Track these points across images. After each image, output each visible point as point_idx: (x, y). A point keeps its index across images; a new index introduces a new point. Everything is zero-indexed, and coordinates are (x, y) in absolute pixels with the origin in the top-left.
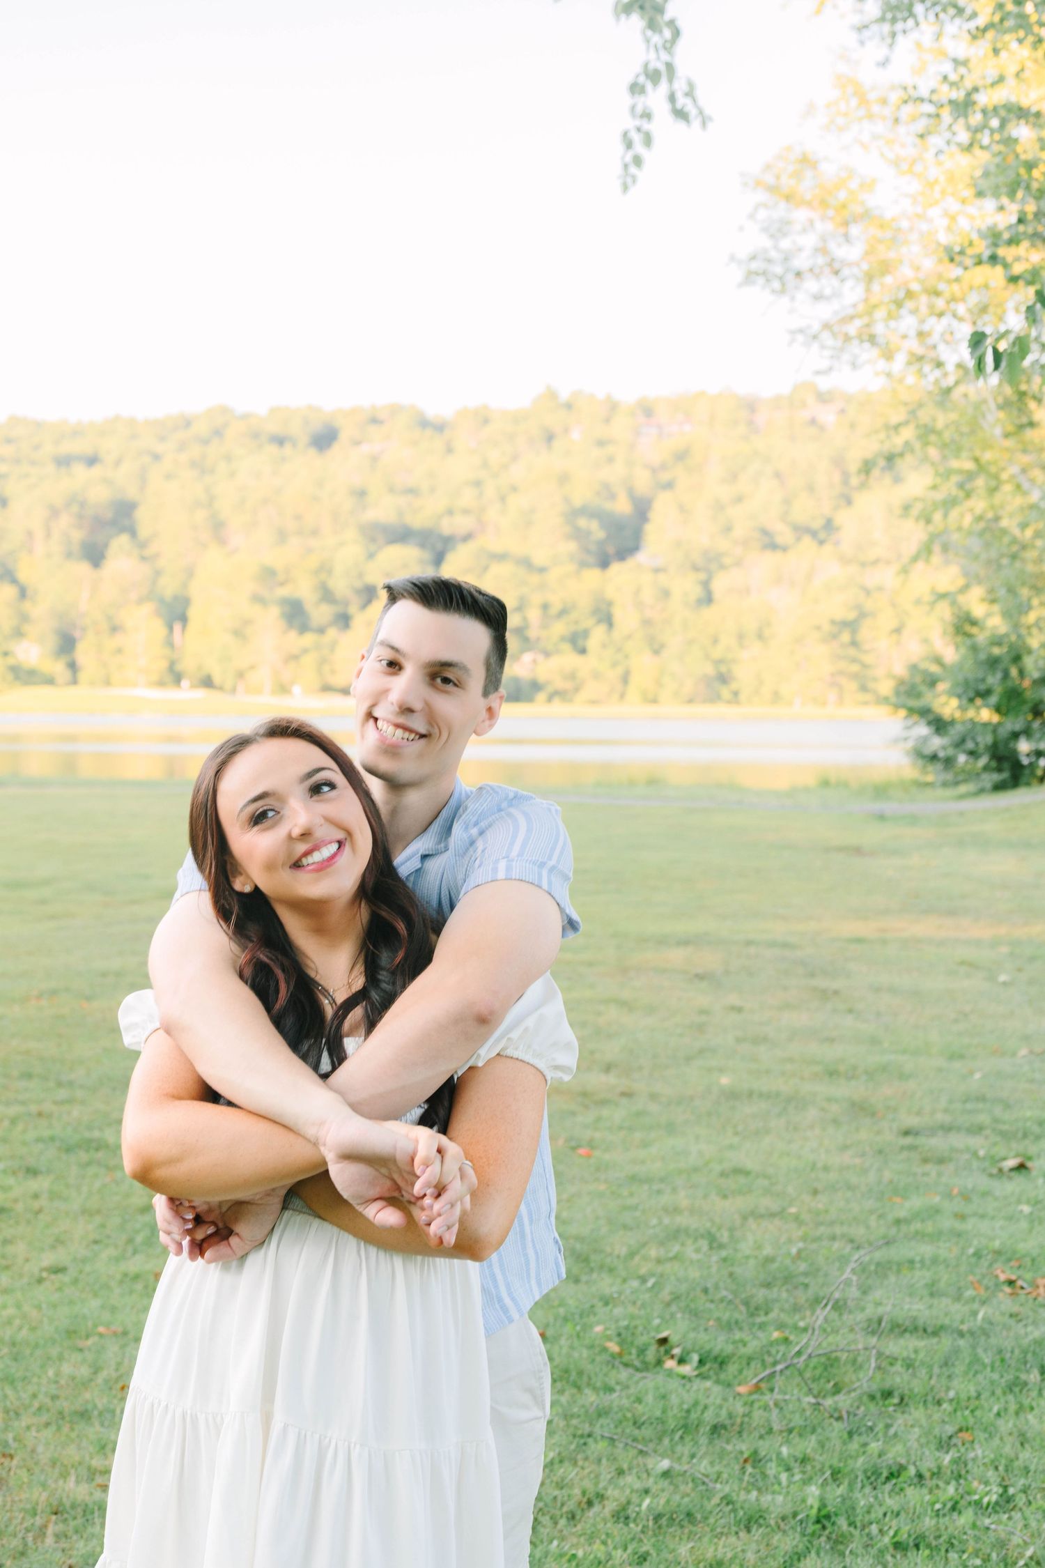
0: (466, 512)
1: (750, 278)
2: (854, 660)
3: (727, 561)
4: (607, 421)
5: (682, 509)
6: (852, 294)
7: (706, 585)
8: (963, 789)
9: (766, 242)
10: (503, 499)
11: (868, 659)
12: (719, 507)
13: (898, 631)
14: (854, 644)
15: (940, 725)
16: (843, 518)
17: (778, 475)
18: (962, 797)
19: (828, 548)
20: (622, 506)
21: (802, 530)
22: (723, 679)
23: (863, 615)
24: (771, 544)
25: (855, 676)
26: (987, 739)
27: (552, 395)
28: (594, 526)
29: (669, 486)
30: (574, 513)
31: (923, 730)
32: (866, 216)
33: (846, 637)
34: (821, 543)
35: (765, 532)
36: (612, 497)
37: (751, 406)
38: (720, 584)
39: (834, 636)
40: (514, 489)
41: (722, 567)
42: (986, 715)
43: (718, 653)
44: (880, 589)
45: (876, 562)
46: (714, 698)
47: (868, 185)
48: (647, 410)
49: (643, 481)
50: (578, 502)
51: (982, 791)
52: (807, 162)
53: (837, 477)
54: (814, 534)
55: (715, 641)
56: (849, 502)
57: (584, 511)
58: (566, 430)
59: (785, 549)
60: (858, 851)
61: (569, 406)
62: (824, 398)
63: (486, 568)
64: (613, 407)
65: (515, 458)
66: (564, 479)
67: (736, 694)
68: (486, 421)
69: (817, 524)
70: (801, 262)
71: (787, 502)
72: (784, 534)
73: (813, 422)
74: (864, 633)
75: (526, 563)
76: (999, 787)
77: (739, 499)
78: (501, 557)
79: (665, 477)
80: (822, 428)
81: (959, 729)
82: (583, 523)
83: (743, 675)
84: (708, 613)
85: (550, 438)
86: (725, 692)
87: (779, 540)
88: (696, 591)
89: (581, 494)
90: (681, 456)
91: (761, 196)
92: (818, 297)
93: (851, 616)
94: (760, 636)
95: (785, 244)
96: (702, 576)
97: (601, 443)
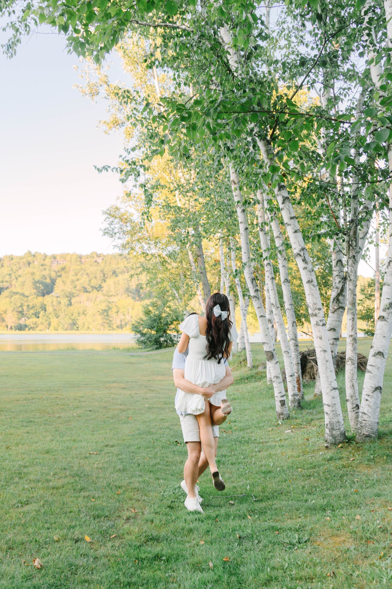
0: (7, 282)
1: (105, 233)
2: (108, 319)
3: (75, 295)
4: (44, 260)
5: (63, 282)
6: (127, 238)
7: (70, 301)
8: (148, 349)
9: (108, 226)
10: (17, 279)
11: (111, 319)
12: (73, 281)
13: (117, 312)
14: (107, 315)
15: (143, 335)
16: (103, 285)
17: (87, 274)
18: (148, 351)
19: (100, 292)
20: (48, 281)
21: (93, 288)
22: (74, 324)
23: (110, 308)
24: (86, 291)
25: (108, 323)
26: (154, 338)
27: (29, 253)
28: (41, 285)
29: (60, 276)
30: (35, 283)
31: (139, 335)
32: (131, 221)
33: (105, 314)
34: (98, 291)
35: (84, 288)
36: (46, 279)
37: (80, 257)
38: (73, 300)
39: (103, 314)
40: (20, 276)
41: (74, 296)
42: (153, 332)
43: (73, 317)
44: (113, 302)
45: (111, 296)
46: (72, 329)
47: (131, 215)
48: (54, 257)
49: (53, 275)
50: (36, 280)
51: (153, 349)
52: (117, 209)
53: (102, 275)
54: (96, 289)
55: (72, 315)
56: (105, 281)
57: (38, 282)
58: (34, 262)
59: (89, 292)
60: (132, 363)
61: (34, 256)
62: (98, 256)
63: (12, 296)
64: (46, 256)
65: (20, 268)
66: (33, 274)
67: (78, 328)
68: (12, 259)
69: (97, 286)
70: (116, 231)
71: (90, 281)
72: (89, 289)
73: (96, 261)
74: (110, 313)
75: (23, 295)
76: (157, 349)
77: (78, 280)
78: (16, 293)
79: (59, 274)
80: (98, 263)
81: (148, 335)
82: (38, 285)
83: (80, 323)
84: (70, 308)
85: (29, 264)
86: (75, 327)
87: (88, 290)
88: (68, 302)
89: (37, 278)
90: (63, 269)
91: (107, 216)
92: (119, 238)
93: (107, 308)
94: (83, 314)
95: (112, 226)
96: (69, 298)
97: (42, 265)
